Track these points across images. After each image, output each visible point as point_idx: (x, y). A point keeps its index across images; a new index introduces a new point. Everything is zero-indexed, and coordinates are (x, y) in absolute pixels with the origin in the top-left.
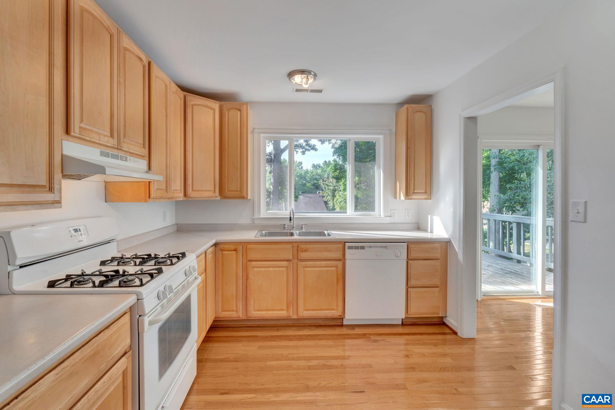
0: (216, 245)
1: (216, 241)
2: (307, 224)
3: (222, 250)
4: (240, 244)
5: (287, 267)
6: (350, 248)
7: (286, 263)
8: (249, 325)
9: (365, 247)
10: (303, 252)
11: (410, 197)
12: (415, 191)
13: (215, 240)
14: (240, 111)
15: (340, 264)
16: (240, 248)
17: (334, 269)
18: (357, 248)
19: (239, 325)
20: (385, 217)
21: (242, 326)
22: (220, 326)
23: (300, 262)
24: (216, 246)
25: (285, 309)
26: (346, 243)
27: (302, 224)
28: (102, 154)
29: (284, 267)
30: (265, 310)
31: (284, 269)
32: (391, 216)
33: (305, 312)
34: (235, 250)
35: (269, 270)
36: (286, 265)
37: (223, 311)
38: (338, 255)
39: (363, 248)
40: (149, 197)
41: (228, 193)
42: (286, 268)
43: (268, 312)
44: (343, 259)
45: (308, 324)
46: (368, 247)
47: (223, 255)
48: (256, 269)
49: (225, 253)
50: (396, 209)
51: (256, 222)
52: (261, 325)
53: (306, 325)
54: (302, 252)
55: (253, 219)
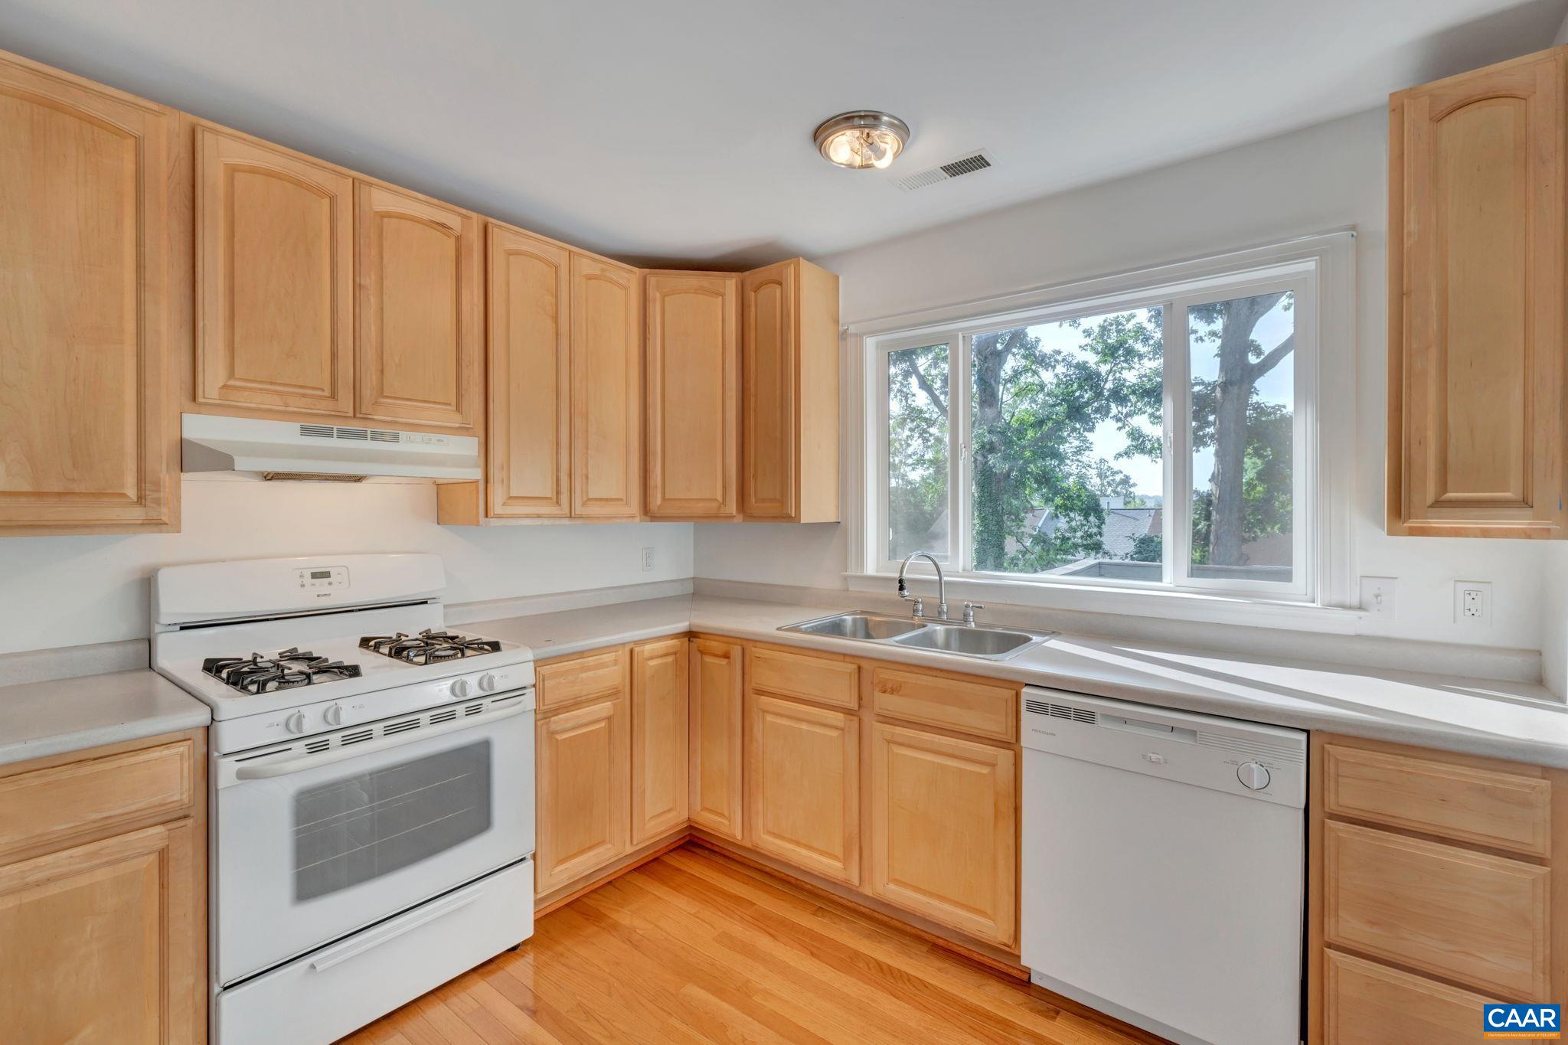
0: (691, 635)
1: (690, 625)
2: (981, 607)
3: (702, 653)
4: (739, 641)
5: (842, 729)
6: (1038, 708)
7: (841, 716)
8: (768, 869)
9: (1098, 717)
10: (886, 695)
11: (1414, 523)
12: (1451, 495)
13: (688, 623)
14: (780, 284)
15: (1004, 756)
16: (736, 652)
17: (985, 770)
18: (1061, 712)
19: (745, 860)
20: (1330, 606)
21: (752, 864)
22: (708, 846)
23: (879, 724)
24: (691, 639)
25: (839, 856)
26: (1025, 690)
27: (967, 606)
28: (306, 431)
29: (836, 728)
30: (791, 841)
31: (834, 733)
32: (1360, 608)
33: (892, 886)
34: (726, 656)
35: (799, 729)
36: (841, 724)
37: (704, 809)
38: (995, 724)
39: (1086, 717)
40: (487, 516)
41: (757, 505)
42: (841, 732)
43: (798, 849)
44: (1012, 744)
45: (913, 931)
46: (1109, 717)
47: (703, 664)
48: (769, 718)
49: (708, 659)
50: (1396, 578)
51: (854, 588)
52: (793, 881)
53: (908, 929)
54: (884, 692)
55: (846, 578)
